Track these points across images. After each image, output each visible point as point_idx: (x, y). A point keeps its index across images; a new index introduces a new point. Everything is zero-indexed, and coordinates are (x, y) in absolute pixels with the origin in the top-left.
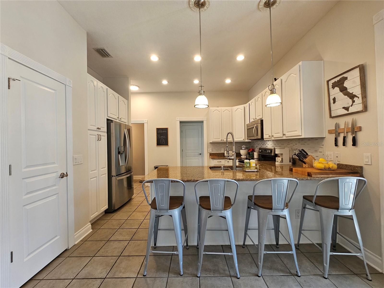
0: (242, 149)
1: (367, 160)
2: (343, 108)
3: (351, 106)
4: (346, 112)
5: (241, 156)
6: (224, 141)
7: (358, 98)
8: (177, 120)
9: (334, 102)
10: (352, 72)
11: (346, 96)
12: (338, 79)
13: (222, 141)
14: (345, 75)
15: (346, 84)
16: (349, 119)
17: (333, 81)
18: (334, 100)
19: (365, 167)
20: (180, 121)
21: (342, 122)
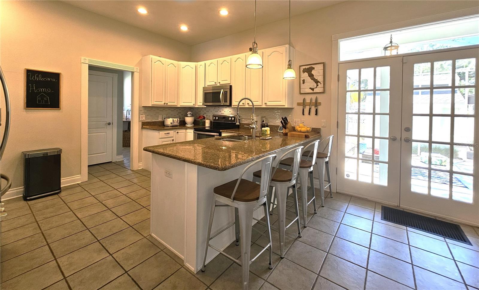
0: (188, 117)
1: (324, 124)
2: (310, 88)
3: (316, 88)
4: (312, 91)
5: (186, 125)
6: (168, 104)
7: (321, 83)
8: (82, 62)
9: (304, 83)
10: (318, 65)
11: (313, 81)
12: (308, 67)
13: (166, 104)
14: (313, 66)
15: (313, 72)
16: (314, 97)
17: (304, 67)
18: (304, 81)
19: (322, 128)
20: (89, 64)
21: (308, 98)
